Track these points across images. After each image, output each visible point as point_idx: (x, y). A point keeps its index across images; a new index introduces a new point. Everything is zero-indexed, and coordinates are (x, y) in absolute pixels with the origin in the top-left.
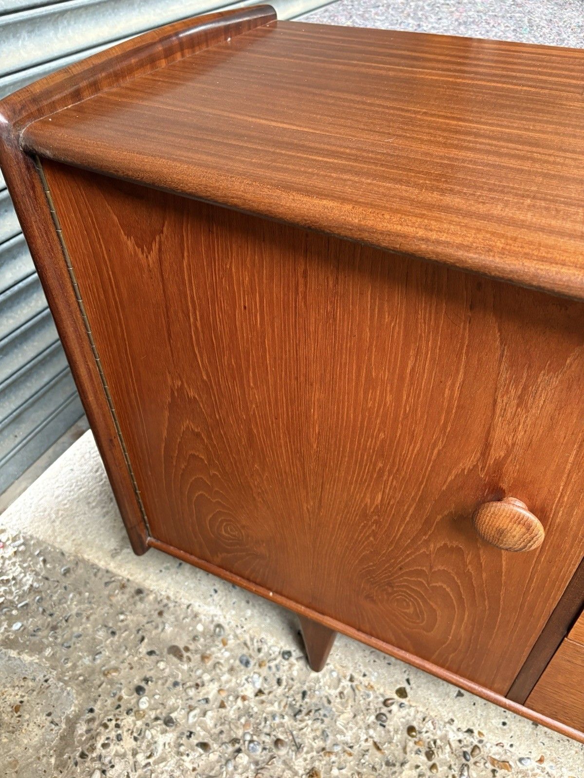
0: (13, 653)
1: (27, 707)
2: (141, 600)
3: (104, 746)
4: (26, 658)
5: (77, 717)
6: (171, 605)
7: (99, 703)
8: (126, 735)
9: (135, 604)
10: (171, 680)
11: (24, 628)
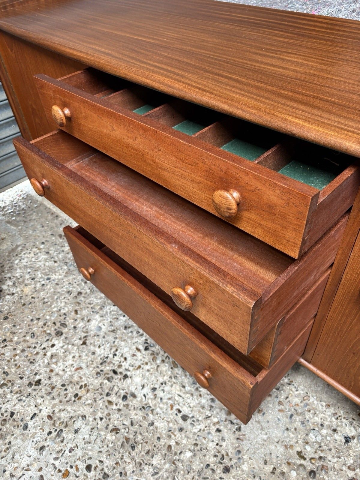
0: (9, 225)
1: (6, 239)
2: (57, 219)
3: (24, 254)
4: (12, 227)
5: (20, 245)
6: (65, 222)
7: (28, 244)
8: (32, 253)
9: (54, 220)
10: (55, 243)
11: (15, 220)
